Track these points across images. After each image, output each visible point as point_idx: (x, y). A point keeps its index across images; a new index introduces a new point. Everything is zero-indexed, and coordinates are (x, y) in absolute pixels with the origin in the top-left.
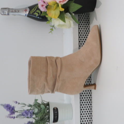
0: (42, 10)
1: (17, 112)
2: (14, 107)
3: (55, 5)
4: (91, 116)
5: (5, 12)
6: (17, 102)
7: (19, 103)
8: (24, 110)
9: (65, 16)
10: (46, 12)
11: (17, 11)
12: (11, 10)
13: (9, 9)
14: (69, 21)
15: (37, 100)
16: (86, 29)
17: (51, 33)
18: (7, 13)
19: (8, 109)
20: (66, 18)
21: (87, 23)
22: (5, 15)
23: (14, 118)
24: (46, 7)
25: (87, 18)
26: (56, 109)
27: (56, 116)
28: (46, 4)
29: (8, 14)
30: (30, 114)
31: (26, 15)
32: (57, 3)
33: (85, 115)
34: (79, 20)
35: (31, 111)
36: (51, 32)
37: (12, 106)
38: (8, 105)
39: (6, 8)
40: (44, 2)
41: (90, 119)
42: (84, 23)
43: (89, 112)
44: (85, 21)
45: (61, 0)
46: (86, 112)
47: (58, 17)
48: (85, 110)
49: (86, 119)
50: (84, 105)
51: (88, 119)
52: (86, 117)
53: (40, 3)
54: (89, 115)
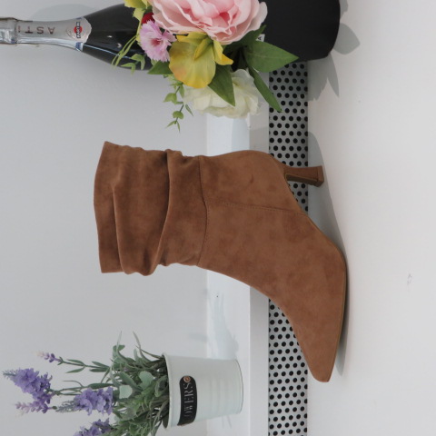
0: (154, 56)
1: (58, 393)
2: (46, 376)
3: (199, 41)
4: (302, 402)
5: (3, 34)
6: (53, 356)
7: (61, 361)
8: (82, 387)
9: (233, 79)
10: (168, 62)
11: (46, 30)
12: (24, 28)
13: (17, 20)
14: (246, 99)
15: (121, 347)
16: (295, 111)
17: (175, 126)
18: (8, 38)
19: (27, 386)
21: (299, 89)
22: (3, 43)
23: (46, 409)
24: (169, 48)
25: (298, 74)
26: (188, 381)
27: (189, 405)
28: (168, 37)
29: (14, 42)
30: (105, 403)
31: (78, 45)
32: (207, 36)
33: (284, 399)
35: (105, 389)
36: (176, 122)
37: (40, 375)
38: (29, 374)
39: (6, 19)
40: (162, 30)
41: (299, 412)
42: (287, 91)
43: (295, 390)
44: (291, 83)
45: (224, 30)
46: (287, 391)
47: (209, 85)
48: (284, 384)
49: (287, 410)
50: (280, 367)
51: (291, 413)
52: (287, 406)
53: (147, 31)
54: (295, 400)
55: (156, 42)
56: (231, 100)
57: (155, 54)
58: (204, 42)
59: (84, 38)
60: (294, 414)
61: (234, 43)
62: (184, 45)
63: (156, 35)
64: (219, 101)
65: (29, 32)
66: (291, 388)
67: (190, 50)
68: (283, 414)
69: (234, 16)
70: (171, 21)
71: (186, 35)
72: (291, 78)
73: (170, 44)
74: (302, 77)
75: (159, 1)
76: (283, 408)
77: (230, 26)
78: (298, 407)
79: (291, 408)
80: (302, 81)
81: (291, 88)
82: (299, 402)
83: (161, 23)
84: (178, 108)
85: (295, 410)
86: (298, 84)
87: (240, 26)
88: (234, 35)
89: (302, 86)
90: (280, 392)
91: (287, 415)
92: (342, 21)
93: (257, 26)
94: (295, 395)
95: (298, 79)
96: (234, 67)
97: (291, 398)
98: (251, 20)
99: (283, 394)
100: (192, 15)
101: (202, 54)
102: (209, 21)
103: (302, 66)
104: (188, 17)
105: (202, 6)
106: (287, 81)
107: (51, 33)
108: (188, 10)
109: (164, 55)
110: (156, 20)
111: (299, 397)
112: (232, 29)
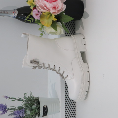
3: (48, 14)
6: (7, 97)
7: (9, 98)
9: (57, 24)
10: (40, 20)
14: (60, 30)
20: (58, 26)
24: (40, 16)
25: (73, 24)
28: (40, 13)
32: (50, 13)
34: (66, 26)
36: (41, 36)
40: (39, 11)
41: (73, 113)
42: (70, 29)
43: (72, 107)
44: (71, 27)
45: (55, 11)
46: (70, 108)
47: (51, 26)
48: (69, 106)
49: (70, 113)
50: (68, 101)
51: (71, 114)
52: (70, 112)
53: (34, 12)
54: (72, 110)
55: (37, 15)
56: (56, 30)
57: (37, 18)
58: (50, 15)
59: (16, 15)
60: (72, 114)
61: (57, 15)
62: (44, 15)
63: (37, 13)
64: (53, 30)
65: (1, 13)
66: (71, 107)
67: (46, 17)
68: (69, 114)
69: (57, 8)
70: (41, 9)
71: (45, 13)
72: (71, 25)
73: (41, 15)
74: (74, 25)
75: (38, 4)
76: (69, 112)
77: (57, 10)
78: (73, 112)
79: (71, 112)
80: (74, 26)
81: (71, 28)
82: (73, 111)
83: (38, 9)
84: (42, 32)
85: (72, 113)
86: (73, 27)
87: (59, 10)
88: (58, 13)
89: (74, 28)
90: (68, 108)
91: (70, 114)
92: (84, 10)
93: (64, 10)
94: (72, 109)
95: (73, 26)
96: (57, 21)
97: (71, 110)
98: (62, 9)
99: (69, 108)
100: (46, 7)
101: (49, 18)
102: (51, 9)
103: (74, 22)
104: (45, 8)
105: (49, 5)
106: (70, 26)
107: (7, 13)
108: (45, 6)
109: (39, 18)
110: (37, 9)
111: (73, 109)
112: (57, 11)
